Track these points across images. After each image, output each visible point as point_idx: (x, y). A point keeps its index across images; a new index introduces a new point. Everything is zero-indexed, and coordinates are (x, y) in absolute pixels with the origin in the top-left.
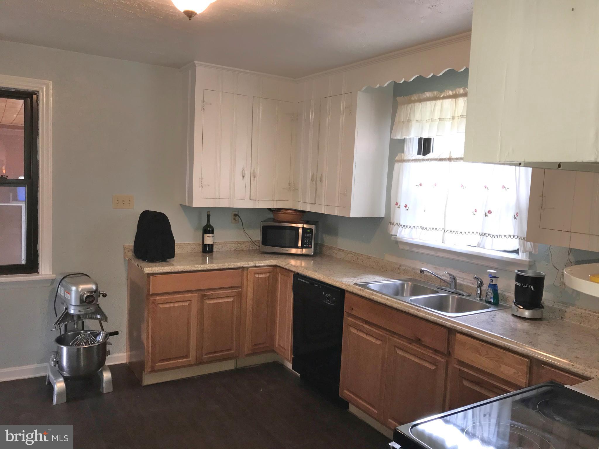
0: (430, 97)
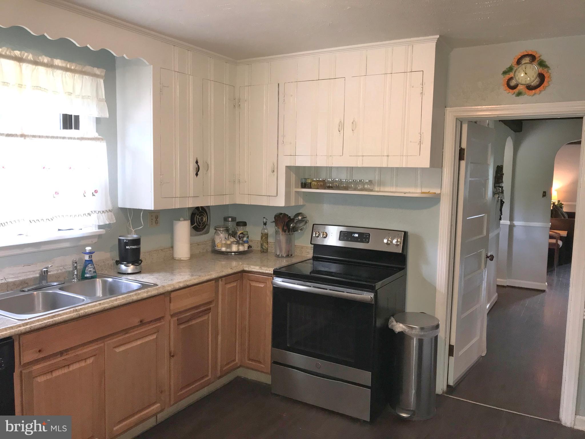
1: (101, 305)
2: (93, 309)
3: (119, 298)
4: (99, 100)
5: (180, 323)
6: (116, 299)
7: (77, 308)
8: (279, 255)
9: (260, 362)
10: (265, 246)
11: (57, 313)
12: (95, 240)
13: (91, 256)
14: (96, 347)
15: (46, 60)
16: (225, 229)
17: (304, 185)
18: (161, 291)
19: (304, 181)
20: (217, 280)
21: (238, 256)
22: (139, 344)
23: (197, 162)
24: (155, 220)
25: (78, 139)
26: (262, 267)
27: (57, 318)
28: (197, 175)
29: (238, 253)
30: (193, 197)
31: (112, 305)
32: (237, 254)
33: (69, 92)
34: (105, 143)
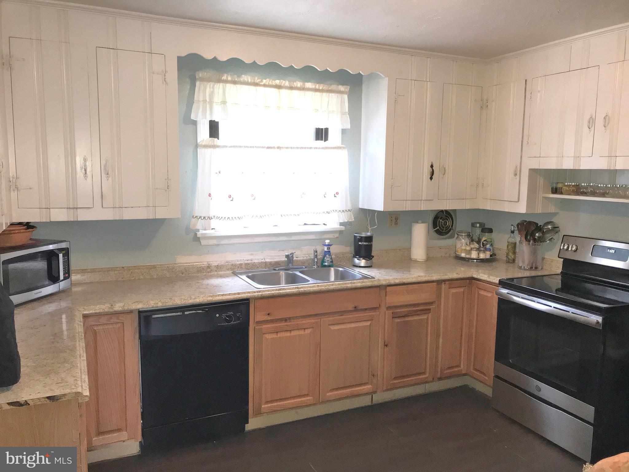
0: (248, 81)
1: (319, 287)
2: (311, 289)
3: (335, 284)
4: (343, 113)
5: (395, 316)
6: (333, 284)
7: (299, 286)
8: (522, 266)
9: (484, 374)
10: (511, 256)
11: (284, 288)
12: (337, 235)
13: (329, 248)
14: (313, 321)
15: (299, 84)
16: (467, 234)
17: (555, 191)
18: (376, 283)
19: (554, 186)
20: (439, 282)
21: (480, 263)
22: (353, 327)
23: (432, 166)
24: (394, 220)
25: (323, 148)
26: (490, 276)
27: (282, 291)
28: (431, 178)
29: (480, 261)
30: (426, 200)
31: (328, 288)
32: (478, 261)
33: (316, 109)
34: (347, 151)
